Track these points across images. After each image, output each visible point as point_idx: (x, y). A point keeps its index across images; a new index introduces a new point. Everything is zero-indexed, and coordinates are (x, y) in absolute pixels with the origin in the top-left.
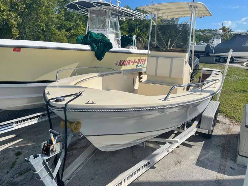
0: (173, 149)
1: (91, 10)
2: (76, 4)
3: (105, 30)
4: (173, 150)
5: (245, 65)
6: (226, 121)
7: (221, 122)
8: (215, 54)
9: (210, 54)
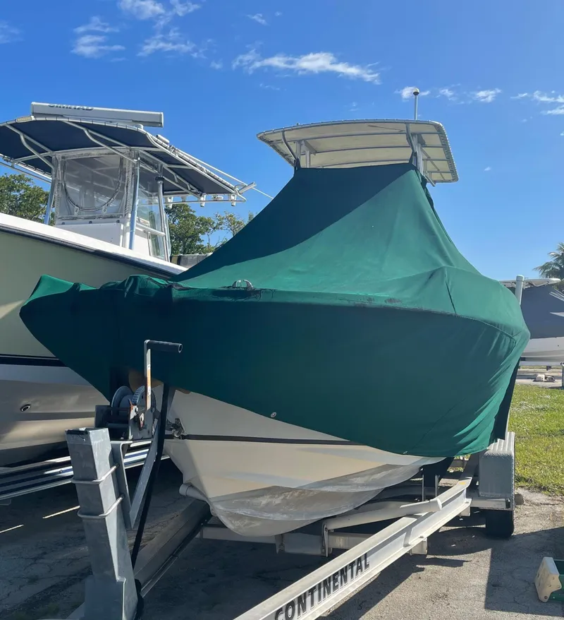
0: (422, 537)
1: (63, 158)
2: (19, 132)
3: (118, 222)
4: (422, 540)
5: (544, 379)
6: (540, 497)
7: (527, 501)
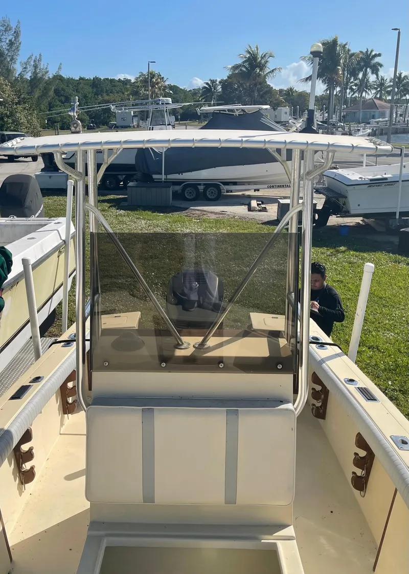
8: (170, 177)
9: (155, 176)
